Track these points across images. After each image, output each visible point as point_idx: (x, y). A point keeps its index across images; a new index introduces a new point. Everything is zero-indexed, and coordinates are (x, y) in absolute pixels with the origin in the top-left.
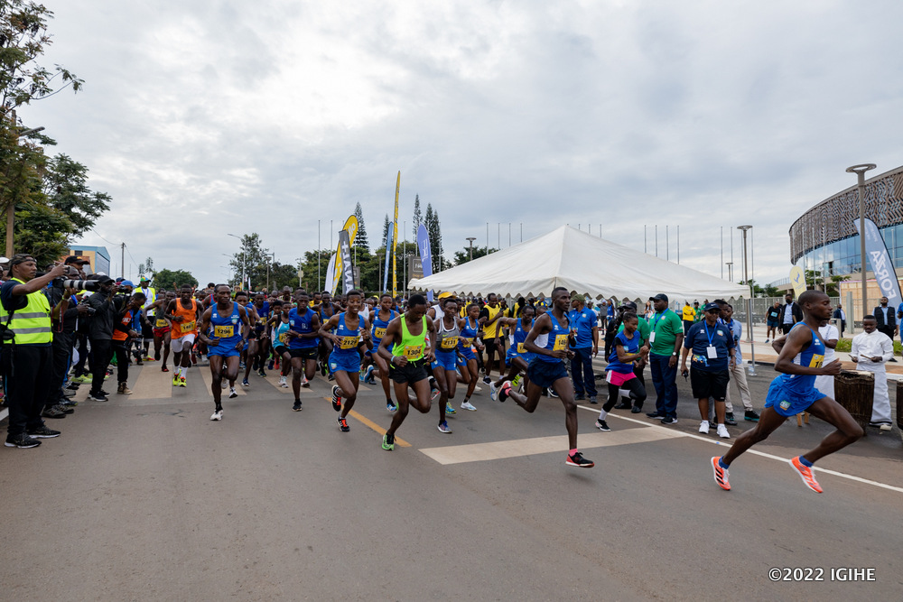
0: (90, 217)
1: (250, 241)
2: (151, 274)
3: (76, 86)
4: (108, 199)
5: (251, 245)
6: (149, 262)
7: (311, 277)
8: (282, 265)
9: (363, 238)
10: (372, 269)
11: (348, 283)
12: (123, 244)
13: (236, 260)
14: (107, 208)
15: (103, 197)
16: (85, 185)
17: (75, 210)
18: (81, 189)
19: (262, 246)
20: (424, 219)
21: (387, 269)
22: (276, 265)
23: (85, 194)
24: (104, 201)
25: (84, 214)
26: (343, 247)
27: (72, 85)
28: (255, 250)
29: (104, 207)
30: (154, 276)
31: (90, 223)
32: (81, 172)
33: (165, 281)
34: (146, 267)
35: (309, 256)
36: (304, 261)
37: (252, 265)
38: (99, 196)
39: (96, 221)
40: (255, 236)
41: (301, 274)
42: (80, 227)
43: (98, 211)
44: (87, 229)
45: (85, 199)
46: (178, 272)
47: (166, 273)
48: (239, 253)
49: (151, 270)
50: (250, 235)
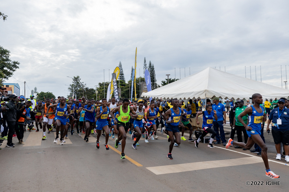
0: (11, 71)
1: (76, 79)
2: (36, 94)
3: (4, 18)
4: (18, 64)
5: (77, 81)
6: (36, 89)
7: (101, 93)
8: (89, 88)
9: (123, 76)
10: (126, 89)
11: (116, 95)
12: (25, 82)
13: (70, 87)
14: (18, 67)
15: (16, 63)
16: (9, 58)
17: (5, 68)
18: (7, 60)
19: (81, 81)
20: (148, 67)
21: (132, 89)
22: (87, 89)
23: (9, 62)
24: (17, 65)
25: (9, 70)
26: (114, 80)
27: (3, 18)
28: (78, 83)
29: (17, 67)
30: (37, 94)
31: (11, 74)
32: (7, 53)
33: (42, 96)
34: (34, 91)
35: (100, 85)
36: (98, 87)
37: (77, 89)
38: (15, 63)
39: (14, 73)
40: (78, 77)
41: (97, 92)
42: (7, 76)
43: (14, 69)
44: (10, 76)
45: (9, 64)
46: (47, 93)
47: (42, 93)
48: (72, 84)
49: (36, 92)
50: (76, 77)
